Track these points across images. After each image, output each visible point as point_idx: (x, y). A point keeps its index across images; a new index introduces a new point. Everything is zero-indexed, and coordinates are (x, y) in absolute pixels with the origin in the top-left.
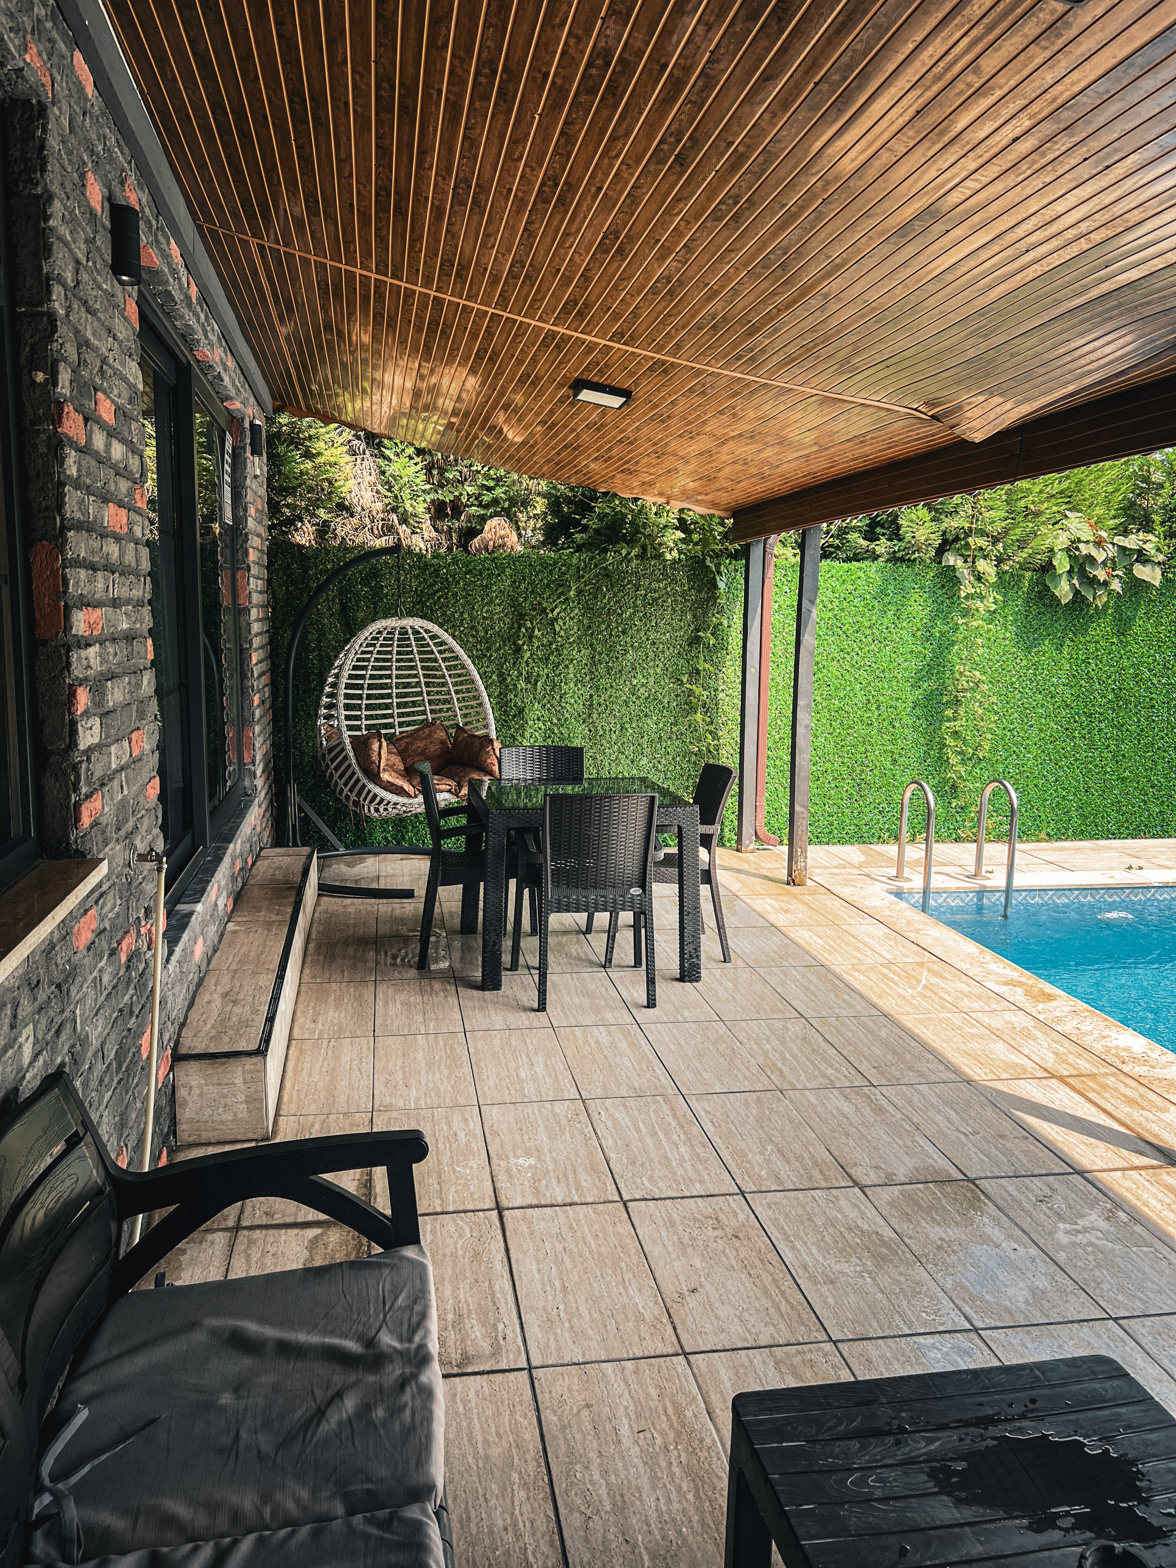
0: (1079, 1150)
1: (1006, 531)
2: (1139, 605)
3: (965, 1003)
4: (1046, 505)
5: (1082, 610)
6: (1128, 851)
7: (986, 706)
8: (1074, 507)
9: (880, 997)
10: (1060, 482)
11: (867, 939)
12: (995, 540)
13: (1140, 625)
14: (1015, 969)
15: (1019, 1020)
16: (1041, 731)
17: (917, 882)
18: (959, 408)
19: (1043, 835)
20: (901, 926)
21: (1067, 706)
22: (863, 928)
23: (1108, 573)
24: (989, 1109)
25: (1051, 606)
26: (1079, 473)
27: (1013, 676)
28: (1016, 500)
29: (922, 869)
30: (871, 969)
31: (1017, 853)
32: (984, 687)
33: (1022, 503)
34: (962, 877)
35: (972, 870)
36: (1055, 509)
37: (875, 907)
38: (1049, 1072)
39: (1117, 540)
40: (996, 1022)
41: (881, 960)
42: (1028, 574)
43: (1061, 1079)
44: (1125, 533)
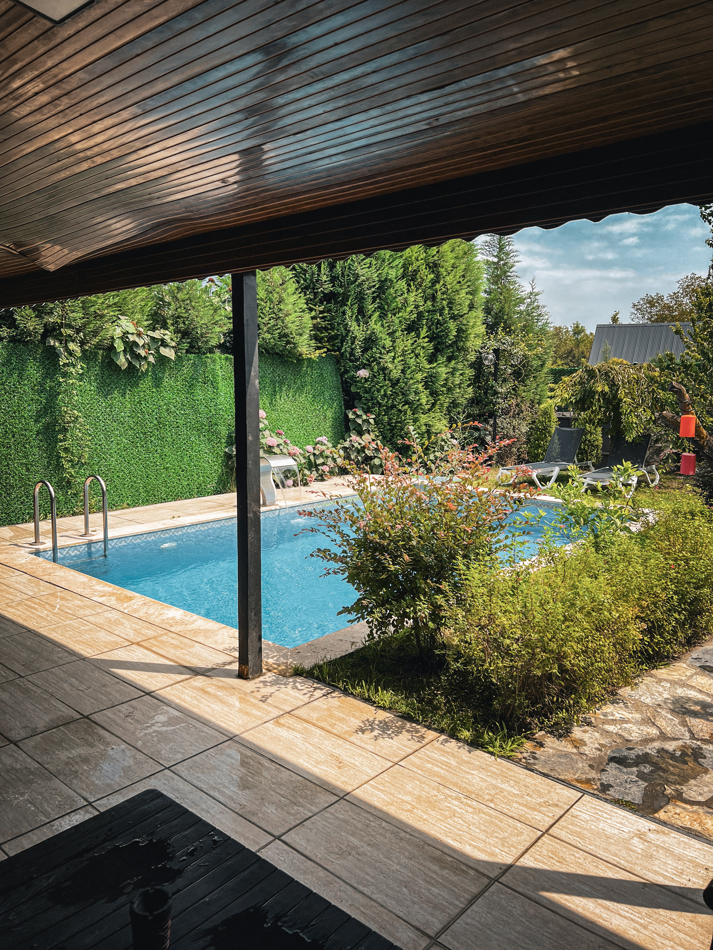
0: (148, 682)
1: (84, 325)
2: (165, 370)
3: (81, 613)
4: (106, 311)
5: (134, 373)
6: (172, 508)
7: (84, 431)
8: (123, 313)
9: (25, 620)
10: (113, 298)
11: (16, 585)
12: (78, 331)
13: (167, 381)
14: (110, 586)
15: (113, 615)
16: (118, 444)
17: (49, 544)
18: (37, 249)
19: (125, 505)
20: (39, 573)
21: (132, 429)
22: (13, 579)
23: (146, 353)
24: (96, 672)
25: (116, 371)
26: (124, 293)
27: (98, 413)
28: (89, 307)
29: (51, 535)
30: (20, 603)
31: (108, 517)
32: (81, 420)
33: (92, 309)
34: (77, 537)
35: (83, 531)
36: (112, 313)
37: (21, 564)
38: (131, 642)
39: (149, 333)
40: (98, 620)
41: (26, 597)
42: (101, 352)
43: (138, 644)
44: (154, 329)
